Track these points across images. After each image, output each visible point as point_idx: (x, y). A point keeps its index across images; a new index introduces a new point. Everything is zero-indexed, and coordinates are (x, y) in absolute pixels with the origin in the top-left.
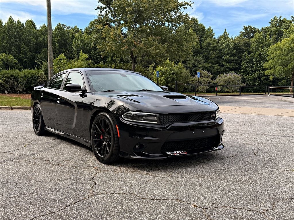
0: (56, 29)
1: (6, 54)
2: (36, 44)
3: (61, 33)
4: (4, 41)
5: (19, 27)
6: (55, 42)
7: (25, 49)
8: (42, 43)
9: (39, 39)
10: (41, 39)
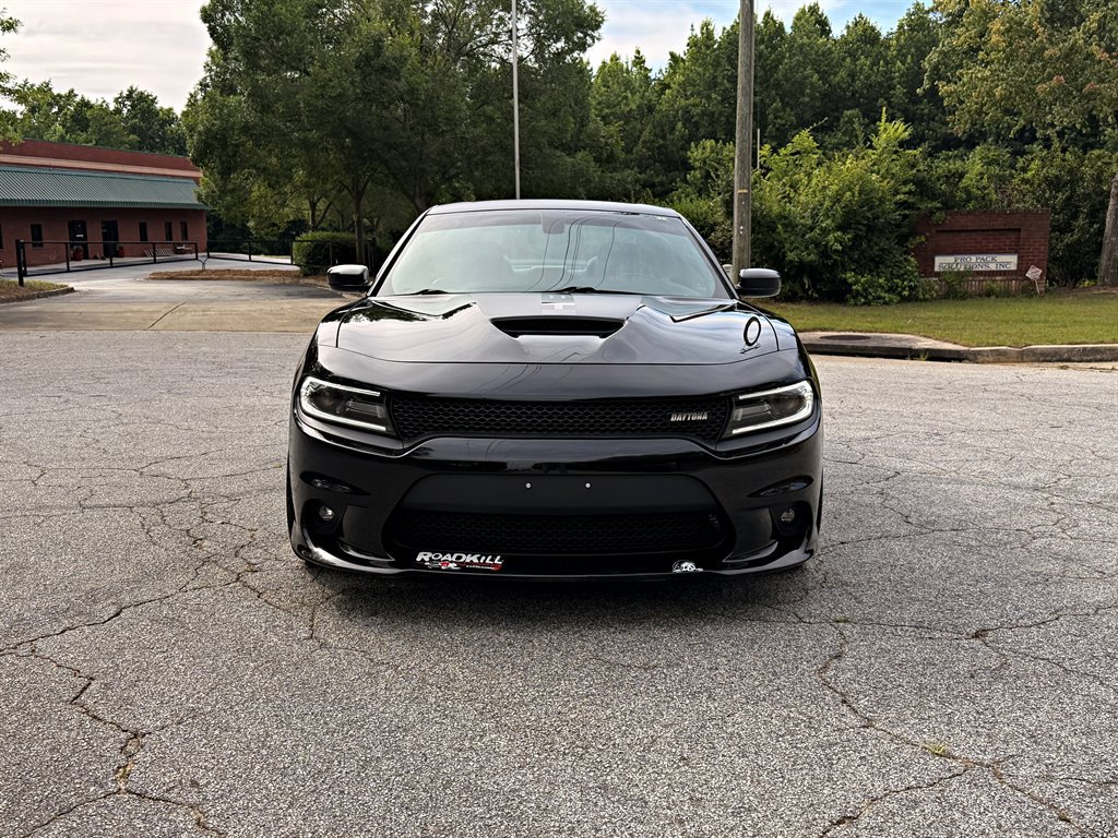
0: (901, 27)
1: (717, 142)
2: (825, 96)
3: (919, 41)
4: (713, 96)
5: (766, 38)
6: (893, 79)
7: (782, 119)
8: (844, 90)
9: (835, 74)
10: (843, 73)
